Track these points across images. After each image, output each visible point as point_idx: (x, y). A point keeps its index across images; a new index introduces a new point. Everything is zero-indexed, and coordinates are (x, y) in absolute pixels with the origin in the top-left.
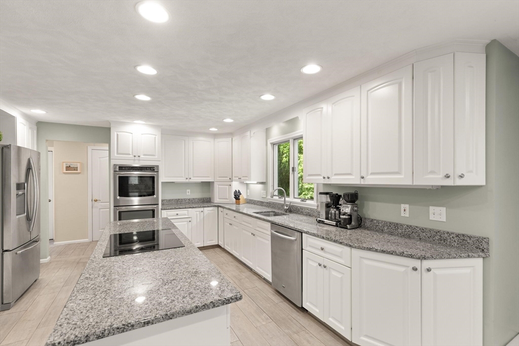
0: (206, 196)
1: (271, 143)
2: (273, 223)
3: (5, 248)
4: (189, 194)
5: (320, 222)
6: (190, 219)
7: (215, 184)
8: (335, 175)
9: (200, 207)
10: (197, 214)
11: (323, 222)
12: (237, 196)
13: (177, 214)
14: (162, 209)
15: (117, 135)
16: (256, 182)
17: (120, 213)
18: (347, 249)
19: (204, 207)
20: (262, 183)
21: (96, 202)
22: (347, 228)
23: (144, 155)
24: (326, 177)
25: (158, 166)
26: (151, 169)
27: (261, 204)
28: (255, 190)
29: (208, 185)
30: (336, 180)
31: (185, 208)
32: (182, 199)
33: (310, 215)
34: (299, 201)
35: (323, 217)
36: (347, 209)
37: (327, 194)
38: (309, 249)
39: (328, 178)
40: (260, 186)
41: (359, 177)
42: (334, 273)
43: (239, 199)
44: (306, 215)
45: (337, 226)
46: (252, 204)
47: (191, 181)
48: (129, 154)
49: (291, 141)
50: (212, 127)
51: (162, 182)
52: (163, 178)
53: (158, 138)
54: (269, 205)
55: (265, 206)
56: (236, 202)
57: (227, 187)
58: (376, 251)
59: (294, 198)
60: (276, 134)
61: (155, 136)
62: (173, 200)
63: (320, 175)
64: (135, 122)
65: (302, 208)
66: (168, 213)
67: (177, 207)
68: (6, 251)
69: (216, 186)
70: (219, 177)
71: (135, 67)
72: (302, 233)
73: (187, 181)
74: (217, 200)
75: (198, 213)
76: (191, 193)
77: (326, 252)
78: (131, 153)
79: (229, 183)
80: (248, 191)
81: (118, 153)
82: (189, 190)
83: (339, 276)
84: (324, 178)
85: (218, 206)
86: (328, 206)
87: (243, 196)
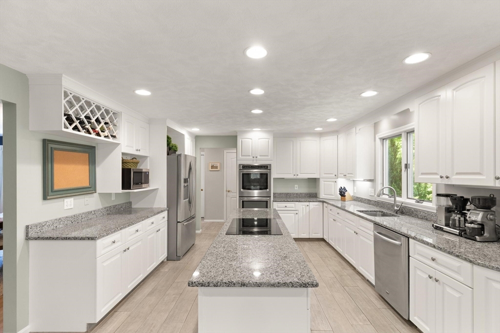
0: (312, 191)
1: (380, 139)
2: (376, 224)
3: (178, 221)
4: (297, 189)
5: (437, 228)
6: (297, 212)
7: (321, 180)
8: (458, 174)
9: (306, 201)
10: (303, 208)
11: (441, 229)
12: (342, 193)
13: (286, 206)
14: (273, 201)
15: (242, 141)
16: (363, 180)
17: (243, 201)
18: (469, 265)
19: (309, 202)
20: (370, 180)
21: (229, 193)
22: (475, 240)
23: (260, 156)
24: (445, 176)
25: (270, 165)
26: (266, 167)
27: (368, 202)
28: (362, 188)
29: (314, 181)
30: (458, 180)
31: (293, 201)
32: (290, 193)
33: (427, 219)
34: (413, 202)
35: (442, 223)
36: (476, 216)
37: (447, 196)
39: (447, 177)
40: (369, 183)
41: (493, 178)
42: (448, 290)
43: (345, 196)
44: (422, 219)
45: (460, 235)
46: (359, 201)
47: (298, 177)
48: (249, 156)
49: (404, 135)
50: (317, 127)
51: (274, 178)
52: (274, 174)
53: (271, 141)
54: (377, 204)
55: (373, 205)
56: (342, 199)
57: (333, 183)
59: (408, 198)
60: (386, 128)
61: (268, 140)
62: (283, 193)
63: (436, 174)
64: (254, 129)
65: (416, 210)
66: (278, 205)
67: (286, 200)
68: (179, 222)
69: (322, 183)
70: (325, 174)
71: (249, 91)
72: (409, 238)
73: (295, 177)
74: (322, 195)
75: (304, 206)
76: (298, 188)
77: (438, 264)
78: (251, 155)
79: (334, 180)
80: (355, 188)
81: (242, 156)
82: (297, 186)
83: (457, 295)
84: (441, 177)
85: (323, 202)
86: (449, 210)
87: (350, 193)
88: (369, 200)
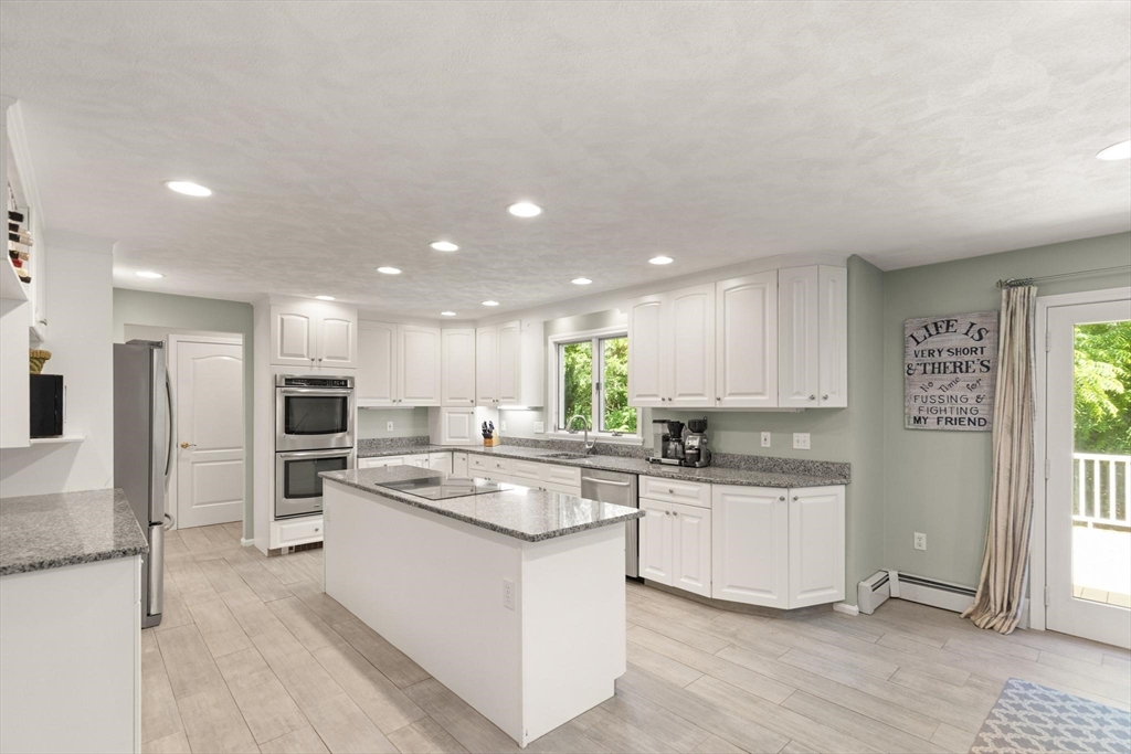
0: (421, 433)
1: (555, 343)
3: (153, 521)
4: (392, 429)
5: (654, 461)
7: (443, 410)
8: (680, 395)
9: (420, 453)
11: (659, 462)
12: (487, 434)
13: (386, 465)
14: (358, 457)
15: (282, 320)
16: (526, 408)
17: (287, 463)
18: (707, 486)
19: (429, 452)
20: (536, 409)
21: (185, 450)
22: (695, 467)
23: (328, 358)
24: (667, 399)
25: (352, 378)
26: (342, 383)
27: (535, 444)
28: (519, 420)
29: (424, 414)
30: (682, 402)
31: (397, 454)
32: (378, 440)
33: (630, 456)
34: (610, 435)
35: (658, 456)
36: (693, 441)
37: (663, 422)
38: (649, 495)
39: (670, 400)
40: (534, 413)
41: (714, 399)
42: (688, 520)
43: (491, 437)
44: (624, 456)
45: (680, 465)
46: (513, 445)
47: (401, 405)
48: (302, 356)
49: (595, 341)
50: (447, 309)
51: (359, 408)
52: (360, 399)
53: (352, 326)
54: (551, 444)
55: (543, 447)
56: (485, 443)
57: (467, 416)
58: (742, 484)
59: (601, 432)
60: (565, 328)
61: (346, 323)
63: (657, 396)
64: (318, 297)
65: (616, 446)
66: (370, 463)
67: (384, 453)
68: (155, 524)
69: (445, 416)
70: (451, 399)
72: (638, 475)
73: (395, 405)
74: (446, 439)
75: (419, 462)
76: (394, 427)
77: (676, 495)
78: (305, 354)
79: (470, 410)
80: (504, 423)
81: (282, 354)
82: (391, 423)
83: (696, 521)
84: (663, 400)
85: (453, 451)
86: (666, 439)
87: (495, 433)
88: (535, 441)
